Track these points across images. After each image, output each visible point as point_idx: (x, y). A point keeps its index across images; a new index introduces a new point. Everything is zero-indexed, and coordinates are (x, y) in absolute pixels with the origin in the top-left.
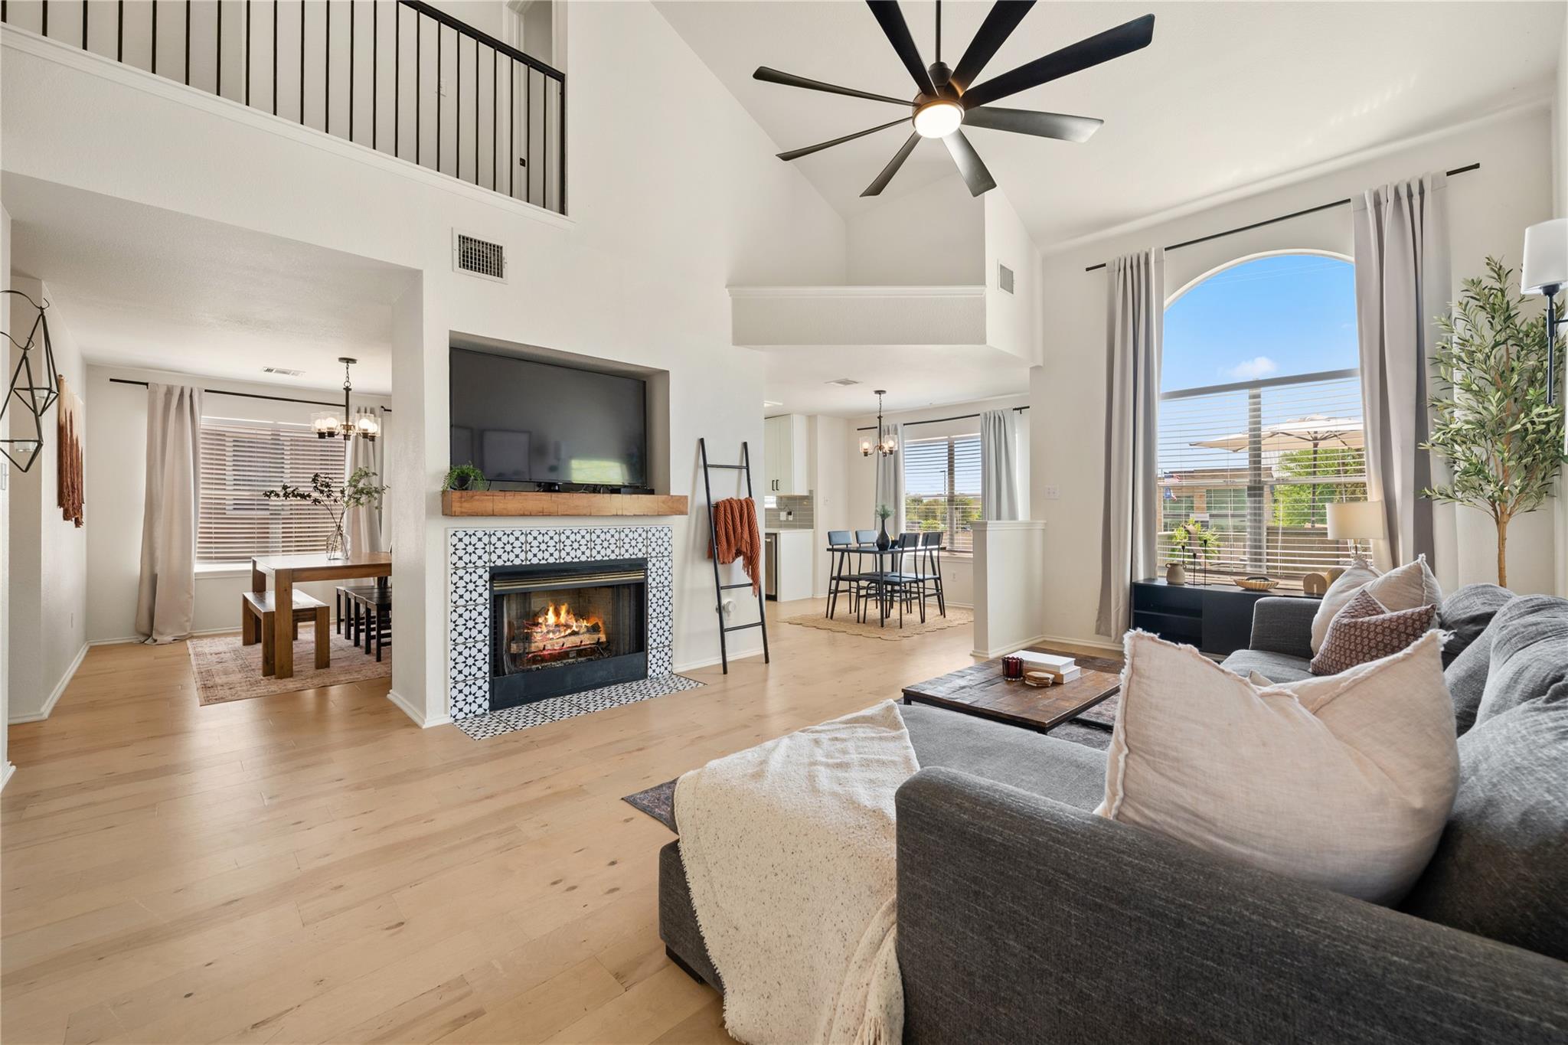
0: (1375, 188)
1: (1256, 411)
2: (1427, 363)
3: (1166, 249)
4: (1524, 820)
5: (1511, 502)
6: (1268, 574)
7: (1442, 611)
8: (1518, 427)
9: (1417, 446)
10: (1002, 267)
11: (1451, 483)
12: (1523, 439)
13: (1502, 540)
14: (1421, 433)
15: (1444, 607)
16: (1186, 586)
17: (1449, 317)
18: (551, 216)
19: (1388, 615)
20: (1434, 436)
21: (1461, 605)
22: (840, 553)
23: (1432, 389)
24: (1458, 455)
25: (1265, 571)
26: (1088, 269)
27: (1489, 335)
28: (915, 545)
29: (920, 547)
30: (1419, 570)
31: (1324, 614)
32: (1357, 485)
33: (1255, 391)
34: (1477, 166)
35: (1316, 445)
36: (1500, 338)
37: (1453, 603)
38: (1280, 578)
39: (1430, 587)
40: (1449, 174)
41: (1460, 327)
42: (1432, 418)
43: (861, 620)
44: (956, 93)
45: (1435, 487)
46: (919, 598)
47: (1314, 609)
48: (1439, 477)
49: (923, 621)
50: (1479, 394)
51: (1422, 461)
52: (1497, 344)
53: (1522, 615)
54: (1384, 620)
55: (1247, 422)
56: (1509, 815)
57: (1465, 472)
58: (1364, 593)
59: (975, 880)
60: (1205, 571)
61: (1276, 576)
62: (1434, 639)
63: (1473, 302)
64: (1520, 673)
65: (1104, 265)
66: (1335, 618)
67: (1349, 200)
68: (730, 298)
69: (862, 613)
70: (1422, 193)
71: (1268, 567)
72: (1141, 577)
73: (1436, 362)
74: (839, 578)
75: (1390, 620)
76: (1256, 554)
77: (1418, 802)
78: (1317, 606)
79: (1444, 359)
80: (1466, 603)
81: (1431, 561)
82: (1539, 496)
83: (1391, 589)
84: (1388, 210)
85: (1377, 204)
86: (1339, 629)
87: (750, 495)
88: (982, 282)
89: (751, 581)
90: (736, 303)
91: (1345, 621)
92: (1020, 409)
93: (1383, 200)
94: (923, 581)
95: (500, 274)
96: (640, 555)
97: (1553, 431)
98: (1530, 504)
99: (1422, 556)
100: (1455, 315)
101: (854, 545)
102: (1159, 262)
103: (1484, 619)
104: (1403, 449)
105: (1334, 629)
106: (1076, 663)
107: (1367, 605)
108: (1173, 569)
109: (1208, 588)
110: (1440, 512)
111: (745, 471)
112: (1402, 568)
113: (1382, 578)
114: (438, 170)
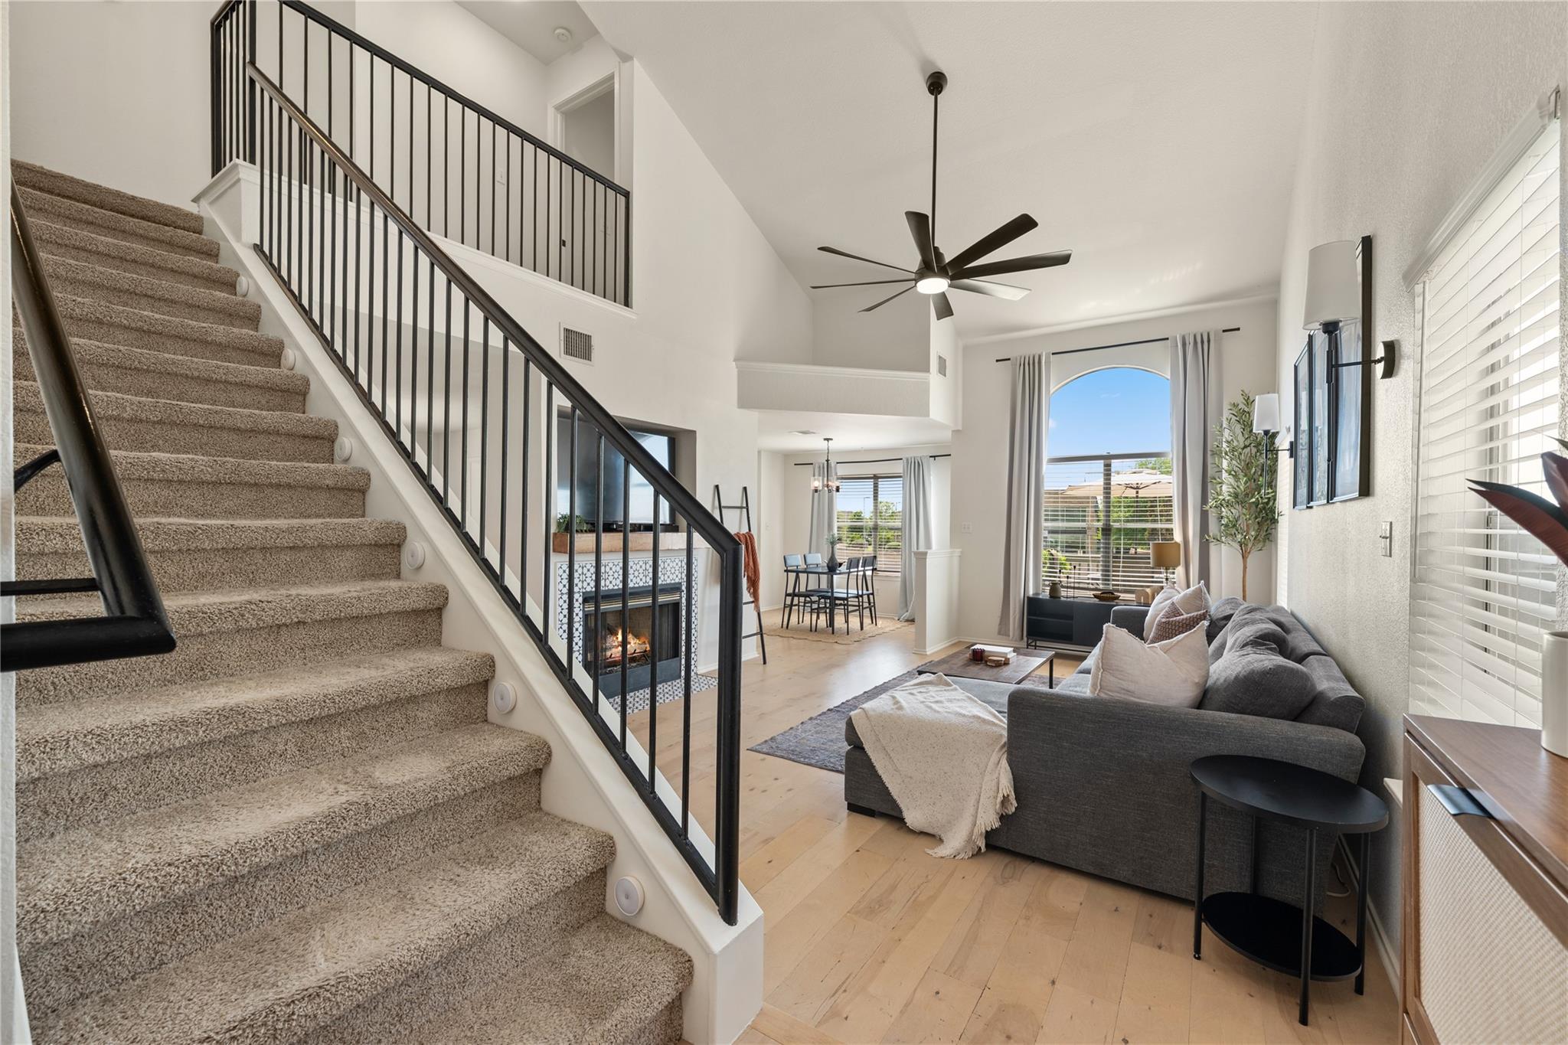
0: (1183, 333)
1: (1108, 475)
2: (1209, 453)
3: (1053, 354)
4: (1225, 681)
5: (1250, 545)
6: (1114, 590)
7: (1211, 613)
8: (1254, 500)
9: (1202, 507)
10: (940, 357)
11: (1220, 531)
12: (1257, 507)
13: (1245, 568)
14: (1204, 500)
15: (1212, 611)
16: (1062, 599)
17: (1221, 426)
18: (618, 309)
19: (1185, 616)
20: (1211, 503)
21: (1220, 610)
22: (795, 574)
23: (1211, 472)
24: (1224, 514)
25: (1111, 588)
26: (997, 361)
27: (1241, 439)
28: (858, 567)
29: (860, 568)
30: (1200, 589)
31: (1151, 616)
32: (1167, 530)
33: (1108, 462)
34: (1238, 329)
35: (1137, 493)
36: (1247, 443)
37: (1217, 608)
38: (1121, 592)
39: (1206, 600)
40: (1224, 331)
41: (1226, 433)
42: (1211, 491)
43: (814, 628)
44: (948, 274)
45: (1211, 534)
46: (859, 610)
47: (1145, 613)
48: (1213, 528)
49: (862, 628)
50: (1236, 477)
51: (1204, 516)
52: (1245, 447)
53: (1244, 615)
54: (1183, 619)
55: (1102, 483)
56: (1222, 680)
57: (1226, 526)
58: (1173, 604)
59: (1049, 724)
60: (1074, 588)
61: (1118, 591)
62: (1203, 624)
63: (1234, 418)
64: (1236, 641)
65: (1009, 359)
66: (1158, 619)
67: (1167, 339)
68: (736, 370)
69: (814, 622)
70: (1209, 341)
71: (1113, 585)
72: (1031, 593)
73: (1214, 454)
74: (794, 595)
75: (1186, 619)
76: (1106, 575)
77: (1197, 681)
78: (1148, 611)
79: (1218, 453)
80: (1223, 608)
81: (1207, 585)
82: (1264, 541)
83: (1187, 600)
84: (1190, 349)
85: (1184, 345)
86: (1160, 624)
87: (750, 530)
88: (927, 370)
89: (752, 600)
90: (742, 376)
91: (1164, 620)
92: (934, 457)
93: (1187, 342)
94: (862, 596)
95: (589, 359)
96: (677, 581)
97: (1271, 503)
98: (1260, 545)
99: (1202, 582)
100: (1224, 426)
101: (803, 566)
102: (1048, 362)
103: (1228, 618)
104: (1194, 508)
105: (1158, 625)
106: (1014, 651)
107: (1174, 611)
108: (1054, 588)
109: (1076, 600)
110: (1213, 549)
111: (745, 510)
112: (1192, 588)
113: (1182, 594)
114: (508, 260)
